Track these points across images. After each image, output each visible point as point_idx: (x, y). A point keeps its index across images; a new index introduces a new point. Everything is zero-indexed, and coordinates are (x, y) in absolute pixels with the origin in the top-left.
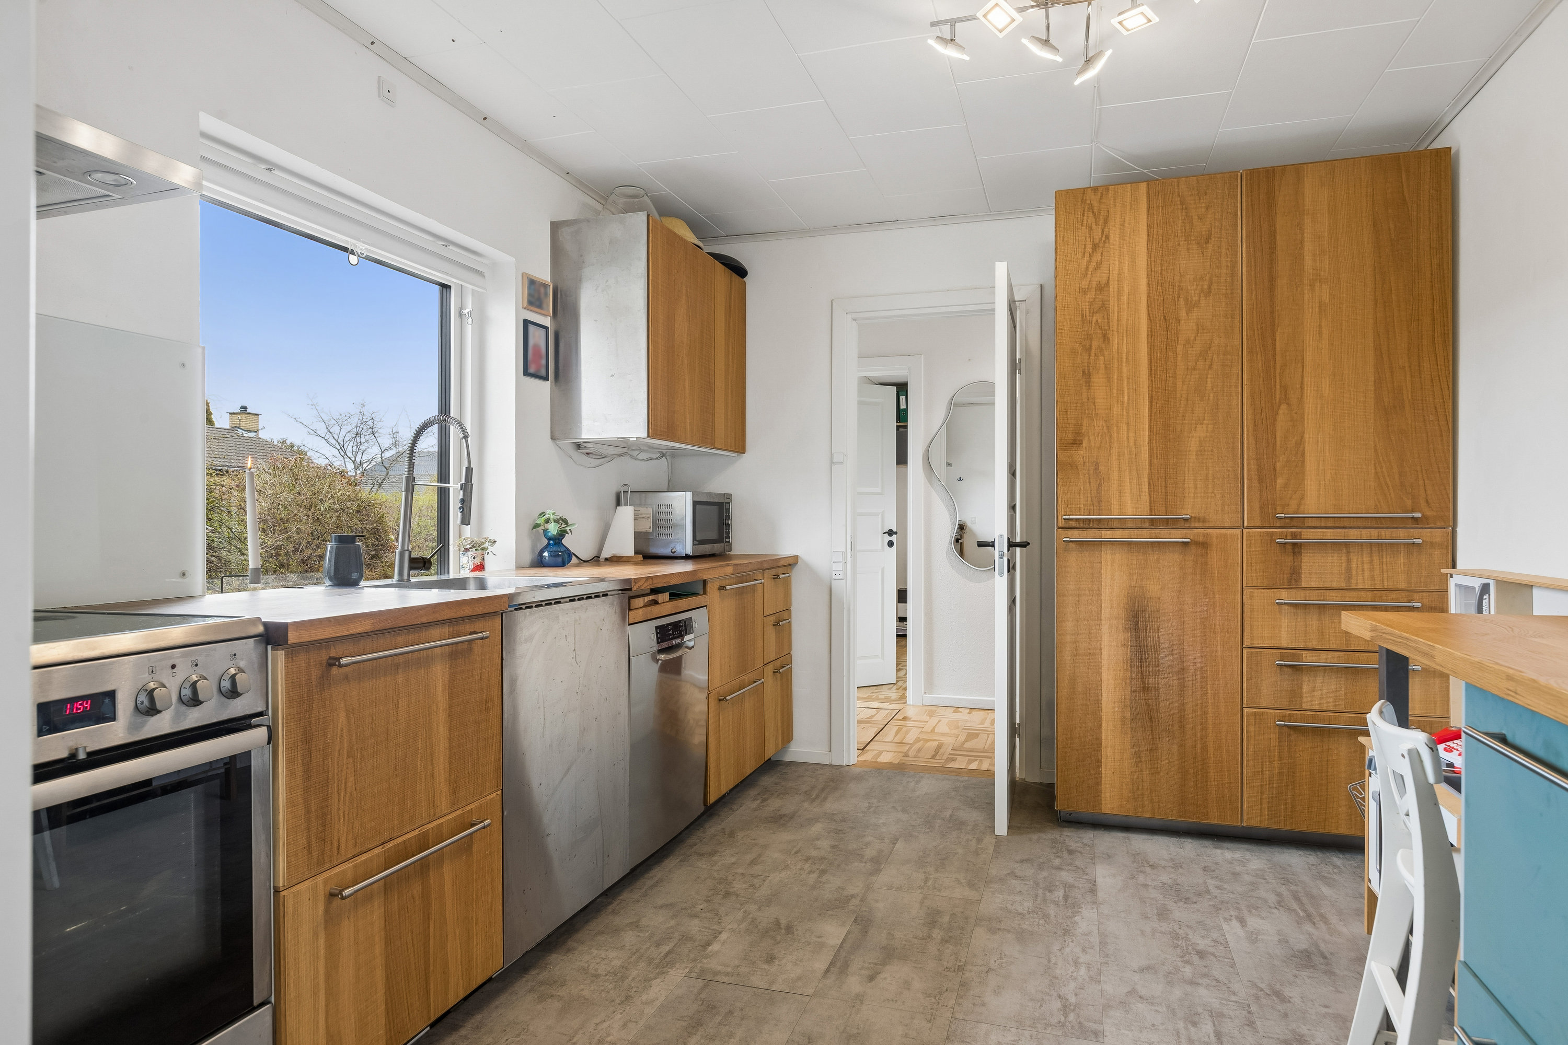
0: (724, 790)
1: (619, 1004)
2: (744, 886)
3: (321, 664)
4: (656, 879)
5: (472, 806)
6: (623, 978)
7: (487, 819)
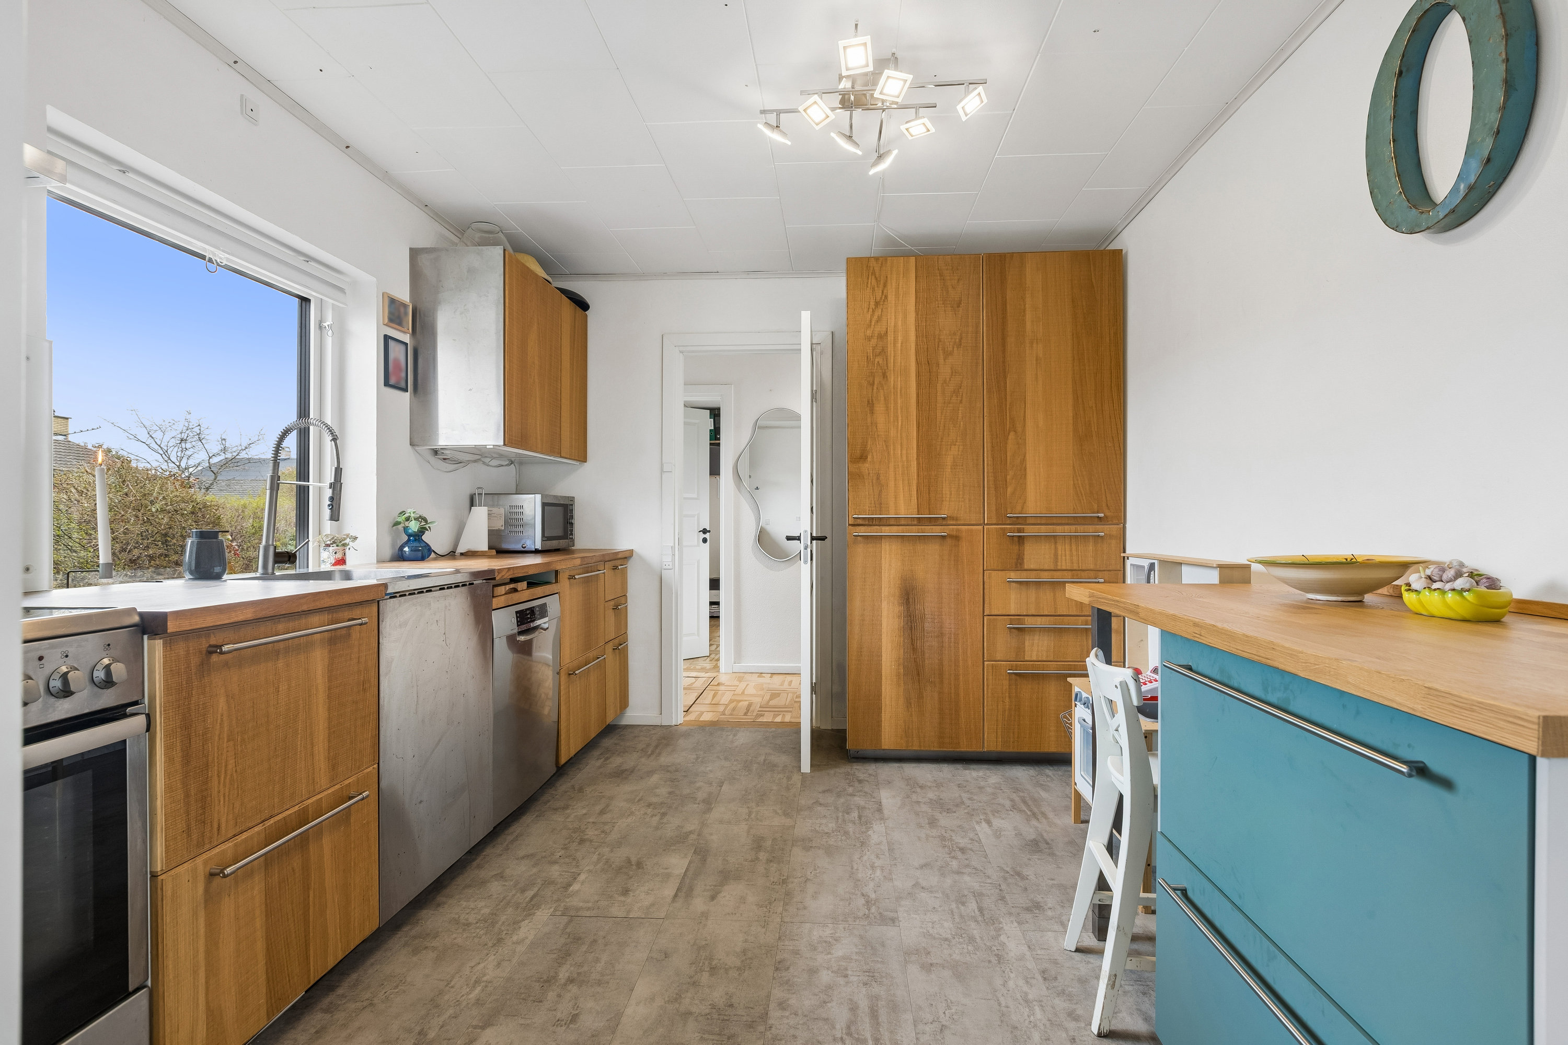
0: (573, 753)
1: (492, 947)
2: (596, 833)
3: (200, 652)
4: (515, 834)
5: (350, 780)
6: (493, 924)
7: (366, 791)
